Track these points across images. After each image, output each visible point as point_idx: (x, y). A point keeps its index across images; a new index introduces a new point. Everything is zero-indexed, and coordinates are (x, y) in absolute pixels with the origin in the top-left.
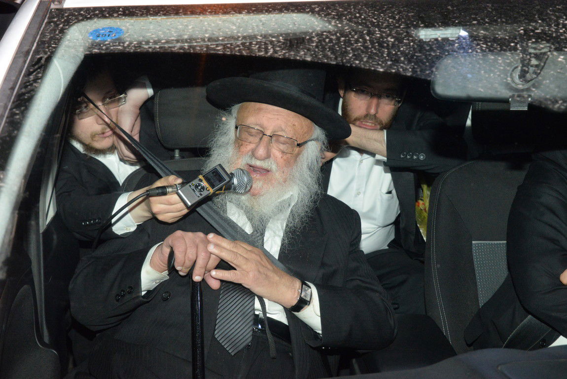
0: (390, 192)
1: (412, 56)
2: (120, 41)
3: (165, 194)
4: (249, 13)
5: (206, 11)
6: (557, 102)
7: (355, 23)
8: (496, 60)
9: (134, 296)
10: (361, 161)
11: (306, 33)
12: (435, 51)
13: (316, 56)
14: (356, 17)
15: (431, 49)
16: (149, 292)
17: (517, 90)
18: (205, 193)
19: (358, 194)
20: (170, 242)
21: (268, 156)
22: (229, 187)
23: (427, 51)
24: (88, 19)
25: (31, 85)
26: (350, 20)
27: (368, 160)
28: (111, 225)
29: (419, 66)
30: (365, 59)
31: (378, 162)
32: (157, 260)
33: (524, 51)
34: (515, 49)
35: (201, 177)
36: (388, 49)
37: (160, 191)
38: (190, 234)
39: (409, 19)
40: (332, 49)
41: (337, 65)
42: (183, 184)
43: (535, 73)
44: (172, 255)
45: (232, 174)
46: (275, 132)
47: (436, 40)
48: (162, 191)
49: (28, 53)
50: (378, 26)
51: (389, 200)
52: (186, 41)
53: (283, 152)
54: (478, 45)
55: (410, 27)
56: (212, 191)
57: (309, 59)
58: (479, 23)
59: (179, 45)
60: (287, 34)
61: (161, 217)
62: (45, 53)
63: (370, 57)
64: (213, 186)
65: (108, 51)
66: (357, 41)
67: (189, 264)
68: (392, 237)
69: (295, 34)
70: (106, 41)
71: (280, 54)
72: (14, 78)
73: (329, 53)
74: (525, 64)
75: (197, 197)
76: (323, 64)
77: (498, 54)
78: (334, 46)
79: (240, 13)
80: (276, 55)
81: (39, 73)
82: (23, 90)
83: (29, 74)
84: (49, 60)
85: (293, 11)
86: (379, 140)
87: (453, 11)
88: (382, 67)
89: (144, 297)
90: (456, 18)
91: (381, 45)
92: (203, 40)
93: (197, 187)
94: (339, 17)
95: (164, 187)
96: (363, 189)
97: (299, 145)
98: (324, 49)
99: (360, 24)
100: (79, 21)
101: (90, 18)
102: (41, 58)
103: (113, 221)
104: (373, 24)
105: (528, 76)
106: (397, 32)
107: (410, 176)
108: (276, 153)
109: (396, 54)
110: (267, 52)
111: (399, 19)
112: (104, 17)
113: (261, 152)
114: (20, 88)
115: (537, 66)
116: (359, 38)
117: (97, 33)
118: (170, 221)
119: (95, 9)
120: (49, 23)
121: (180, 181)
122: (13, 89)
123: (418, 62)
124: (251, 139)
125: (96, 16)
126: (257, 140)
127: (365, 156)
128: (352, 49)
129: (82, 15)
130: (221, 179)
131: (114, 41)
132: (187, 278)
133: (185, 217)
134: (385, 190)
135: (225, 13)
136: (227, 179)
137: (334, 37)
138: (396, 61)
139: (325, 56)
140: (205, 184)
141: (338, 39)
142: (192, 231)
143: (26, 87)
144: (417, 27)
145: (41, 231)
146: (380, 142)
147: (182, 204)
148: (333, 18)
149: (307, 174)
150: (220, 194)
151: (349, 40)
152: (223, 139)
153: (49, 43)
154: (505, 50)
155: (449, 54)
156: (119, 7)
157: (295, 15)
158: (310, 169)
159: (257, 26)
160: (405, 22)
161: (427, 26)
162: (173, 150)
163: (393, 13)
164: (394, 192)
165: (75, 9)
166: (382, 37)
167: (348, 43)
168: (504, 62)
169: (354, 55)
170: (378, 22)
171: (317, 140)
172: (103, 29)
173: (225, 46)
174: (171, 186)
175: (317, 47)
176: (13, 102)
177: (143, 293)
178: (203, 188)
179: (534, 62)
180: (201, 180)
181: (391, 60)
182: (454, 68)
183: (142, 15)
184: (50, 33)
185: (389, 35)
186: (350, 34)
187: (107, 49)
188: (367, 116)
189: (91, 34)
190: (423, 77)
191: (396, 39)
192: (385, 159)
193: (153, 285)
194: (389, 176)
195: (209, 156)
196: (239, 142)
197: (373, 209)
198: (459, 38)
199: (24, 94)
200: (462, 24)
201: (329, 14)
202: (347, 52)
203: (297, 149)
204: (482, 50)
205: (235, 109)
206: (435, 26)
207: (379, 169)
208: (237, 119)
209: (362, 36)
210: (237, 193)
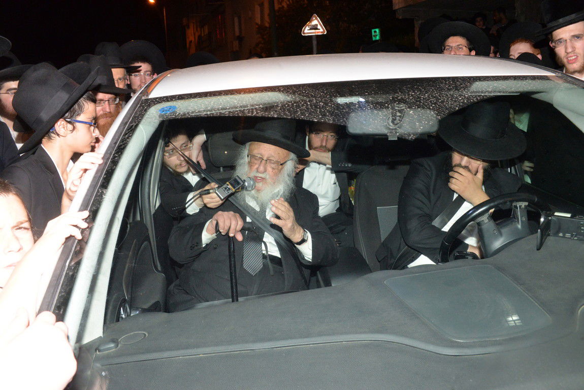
0: (335, 183)
1: (333, 113)
2: (174, 112)
3: (209, 193)
4: (245, 93)
5: (222, 93)
6: (410, 135)
7: (303, 96)
8: (378, 113)
9: (199, 247)
10: (319, 168)
11: (275, 103)
12: (345, 109)
13: (280, 114)
14: (303, 93)
15: (344, 108)
16: (207, 245)
17: (390, 129)
18: (230, 192)
19: (319, 185)
20: (216, 218)
21: (265, 171)
22: (243, 188)
23: (341, 109)
24: (159, 103)
25: (126, 140)
26: (300, 94)
27: (323, 168)
28: (185, 209)
29: (337, 117)
30: (307, 115)
31: (328, 169)
32: (210, 228)
33: (393, 108)
34: (388, 107)
35: (228, 183)
36: (320, 109)
37: (206, 192)
38: (226, 213)
39: (332, 93)
40: (289, 110)
41: (291, 119)
42: (218, 187)
43: (399, 120)
44: (217, 224)
45: (244, 180)
46: (269, 157)
47: (346, 103)
48: (208, 192)
49: (126, 123)
50: (315, 97)
51: (335, 188)
52: (209, 111)
53: (273, 169)
54: (369, 105)
55: (332, 97)
56: (234, 190)
57: (276, 116)
58: (369, 94)
59: (205, 113)
60: (265, 104)
61: (209, 206)
62: (135, 122)
63: (310, 114)
64: (234, 187)
65: (167, 119)
66: (303, 105)
67: (227, 228)
68: (338, 206)
69: (269, 103)
70: (166, 114)
71: (260, 115)
72: (117, 137)
73: (287, 113)
74: (394, 115)
75: (226, 194)
76: (284, 118)
77: (379, 110)
78: (290, 108)
79: (240, 93)
80: (258, 115)
81: (130, 133)
82: (121, 143)
83: (126, 134)
84: (137, 126)
85: (269, 91)
86: (327, 157)
87: (355, 89)
88: (316, 119)
89: (204, 248)
90: (357, 92)
91: (316, 107)
92: (218, 109)
93: (226, 188)
94: (294, 93)
95: (208, 190)
96: (321, 183)
97: (281, 164)
98: (284, 110)
99: (305, 96)
100: (155, 104)
101: (161, 102)
102: (133, 126)
103: (187, 206)
104: (312, 96)
105: (396, 122)
106: (325, 100)
107: (345, 175)
108: (269, 169)
109: (324, 111)
110: (252, 114)
111: (327, 93)
112: (168, 101)
113: (262, 168)
114: (120, 142)
115: (400, 116)
116: (304, 103)
117: (163, 110)
118: (214, 207)
119: (164, 97)
120: (140, 107)
121: (217, 186)
122: (116, 143)
123: (336, 115)
124: (256, 162)
125: (164, 101)
126: (259, 162)
127: (321, 165)
128: (300, 110)
129: (157, 101)
130: (238, 183)
131: (171, 113)
132: (226, 236)
133: (222, 204)
134: (333, 182)
135: (232, 94)
136: (242, 183)
137: (290, 104)
138: (324, 115)
139: (285, 114)
140: (230, 186)
141: (293, 104)
142: (227, 211)
143: (123, 142)
144: (336, 97)
145: (152, 213)
146: (328, 158)
147: (218, 198)
148: (290, 94)
149: (287, 179)
150: (239, 191)
151: (299, 105)
152: (242, 161)
153: (138, 117)
154: (383, 108)
155: (353, 111)
156: (177, 95)
157: (269, 93)
158: (289, 176)
159: (249, 100)
160: (330, 95)
161: (341, 96)
162: (219, 167)
163: (323, 90)
164: (337, 183)
165: (154, 99)
166: (317, 102)
167: (298, 106)
168: (382, 114)
169: (301, 113)
170: (315, 95)
171: (292, 160)
172: (166, 107)
173: (230, 112)
174: (212, 189)
175: (280, 109)
176: (116, 150)
177: (204, 246)
178: (229, 189)
179: (398, 114)
180: (228, 185)
181: (322, 115)
182: (356, 118)
183: (187, 99)
184: (139, 112)
185: (321, 101)
186: (299, 101)
187: (167, 117)
188: (321, 146)
189: (160, 110)
190: (339, 124)
191: (324, 103)
192: (331, 166)
193: (209, 241)
194: (334, 176)
195: (235, 170)
196: (250, 164)
197: (327, 193)
198: (359, 102)
199: (121, 146)
200: (360, 95)
201: (289, 92)
202: (297, 112)
203: (281, 167)
204: (370, 108)
205: (248, 144)
206: (345, 96)
207: (328, 172)
208: (249, 150)
209: (306, 102)
210: (248, 190)
